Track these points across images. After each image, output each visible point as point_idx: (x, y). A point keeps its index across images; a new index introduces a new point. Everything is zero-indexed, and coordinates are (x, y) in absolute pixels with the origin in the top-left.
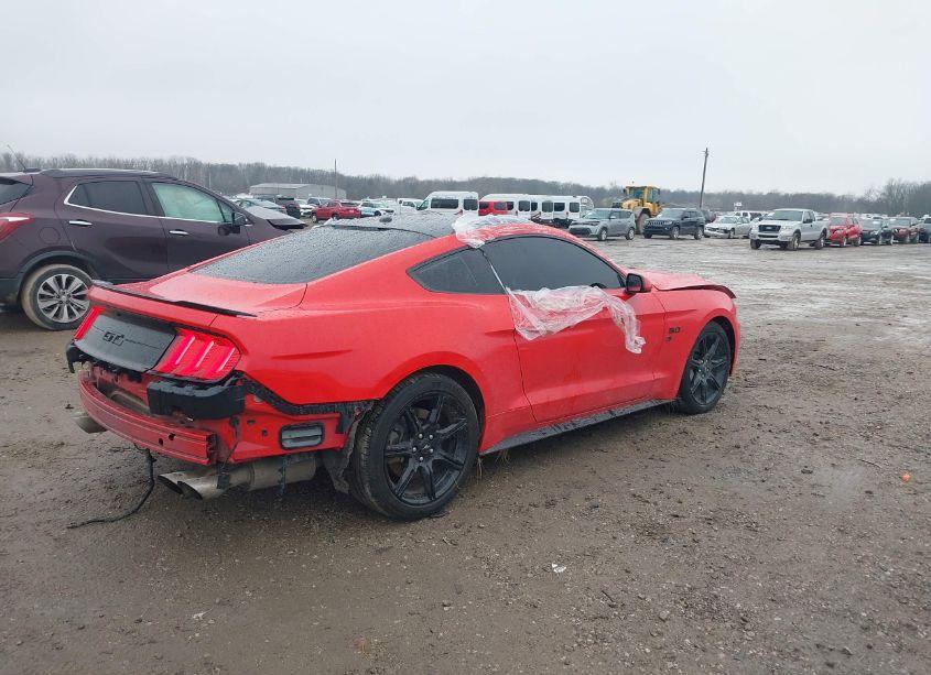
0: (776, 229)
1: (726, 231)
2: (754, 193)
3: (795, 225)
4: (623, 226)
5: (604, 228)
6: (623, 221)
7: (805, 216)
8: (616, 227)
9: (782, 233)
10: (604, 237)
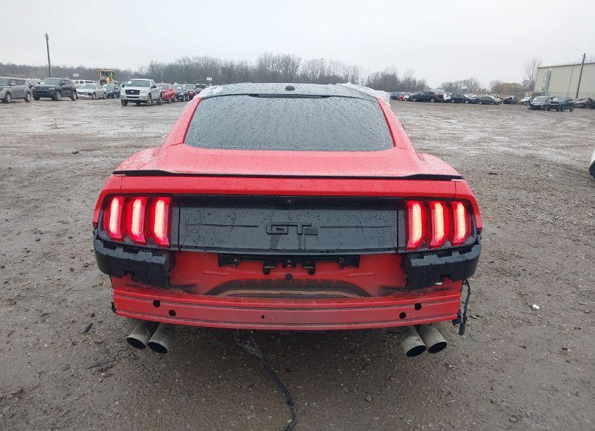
0: (137, 92)
1: (90, 94)
2: (68, 67)
3: (148, 90)
4: (22, 91)
5: (8, 93)
6: (21, 87)
7: (151, 85)
8: (16, 91)
9: (141, 95)
10: (8, 99)
